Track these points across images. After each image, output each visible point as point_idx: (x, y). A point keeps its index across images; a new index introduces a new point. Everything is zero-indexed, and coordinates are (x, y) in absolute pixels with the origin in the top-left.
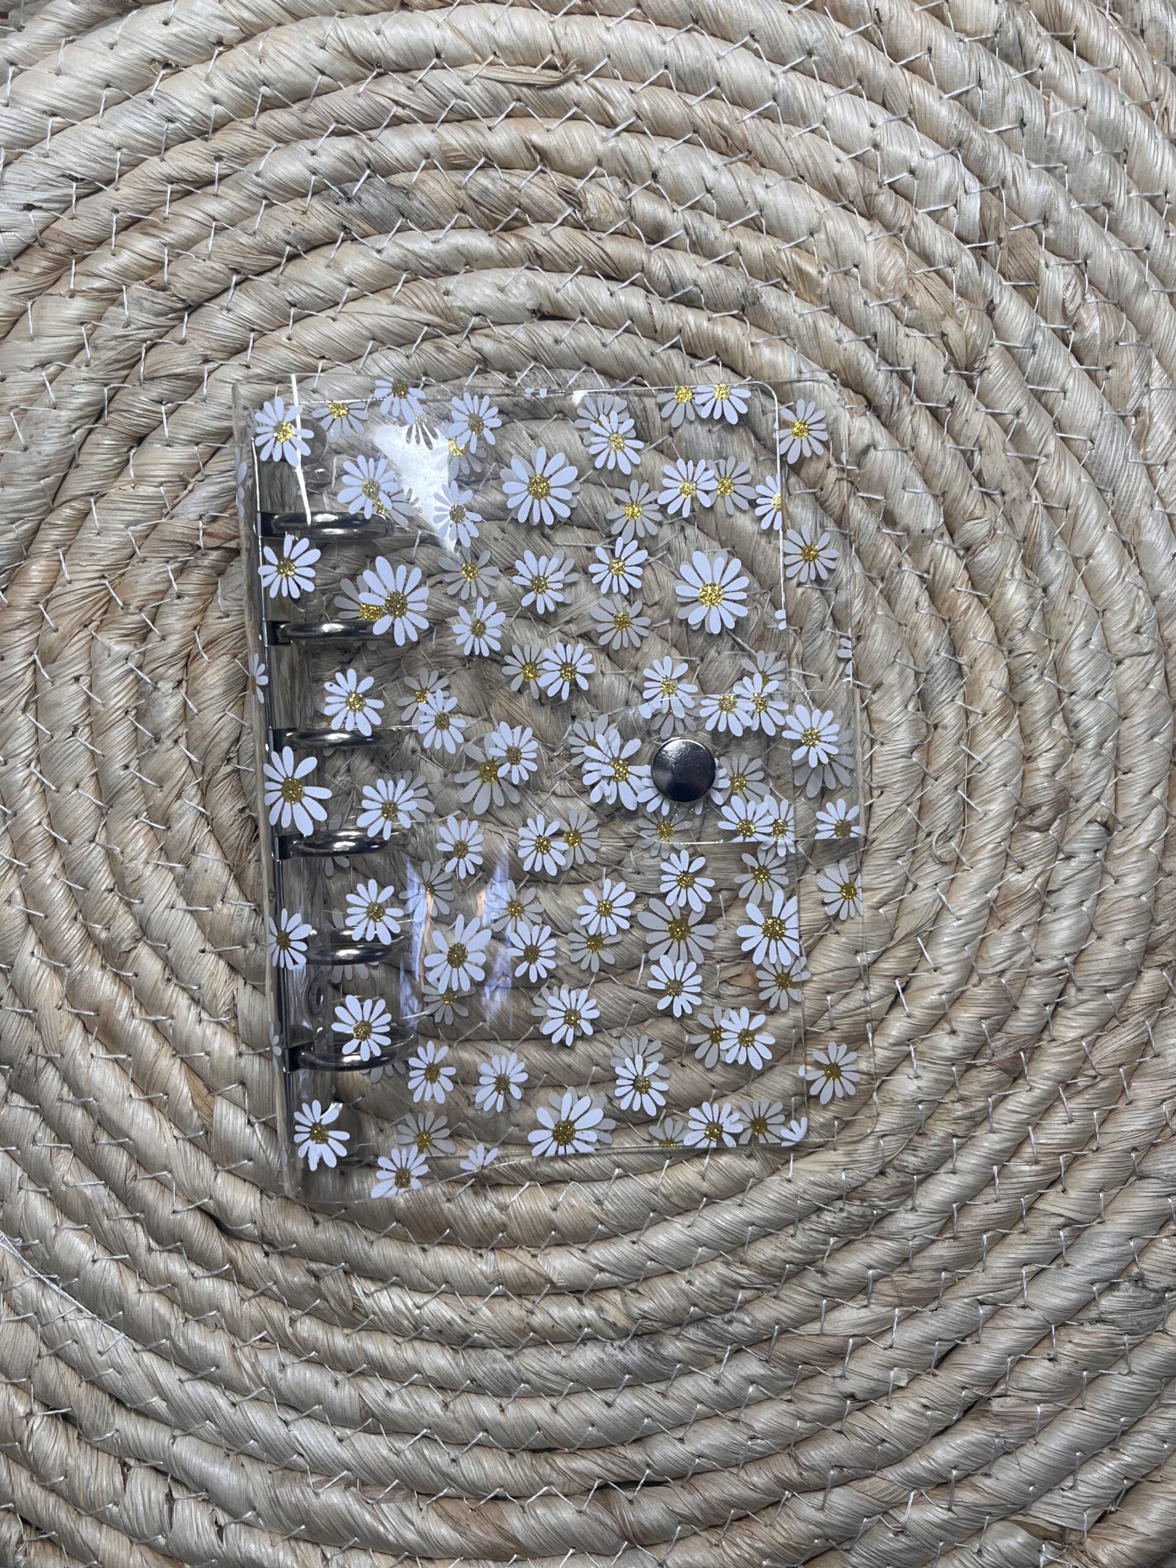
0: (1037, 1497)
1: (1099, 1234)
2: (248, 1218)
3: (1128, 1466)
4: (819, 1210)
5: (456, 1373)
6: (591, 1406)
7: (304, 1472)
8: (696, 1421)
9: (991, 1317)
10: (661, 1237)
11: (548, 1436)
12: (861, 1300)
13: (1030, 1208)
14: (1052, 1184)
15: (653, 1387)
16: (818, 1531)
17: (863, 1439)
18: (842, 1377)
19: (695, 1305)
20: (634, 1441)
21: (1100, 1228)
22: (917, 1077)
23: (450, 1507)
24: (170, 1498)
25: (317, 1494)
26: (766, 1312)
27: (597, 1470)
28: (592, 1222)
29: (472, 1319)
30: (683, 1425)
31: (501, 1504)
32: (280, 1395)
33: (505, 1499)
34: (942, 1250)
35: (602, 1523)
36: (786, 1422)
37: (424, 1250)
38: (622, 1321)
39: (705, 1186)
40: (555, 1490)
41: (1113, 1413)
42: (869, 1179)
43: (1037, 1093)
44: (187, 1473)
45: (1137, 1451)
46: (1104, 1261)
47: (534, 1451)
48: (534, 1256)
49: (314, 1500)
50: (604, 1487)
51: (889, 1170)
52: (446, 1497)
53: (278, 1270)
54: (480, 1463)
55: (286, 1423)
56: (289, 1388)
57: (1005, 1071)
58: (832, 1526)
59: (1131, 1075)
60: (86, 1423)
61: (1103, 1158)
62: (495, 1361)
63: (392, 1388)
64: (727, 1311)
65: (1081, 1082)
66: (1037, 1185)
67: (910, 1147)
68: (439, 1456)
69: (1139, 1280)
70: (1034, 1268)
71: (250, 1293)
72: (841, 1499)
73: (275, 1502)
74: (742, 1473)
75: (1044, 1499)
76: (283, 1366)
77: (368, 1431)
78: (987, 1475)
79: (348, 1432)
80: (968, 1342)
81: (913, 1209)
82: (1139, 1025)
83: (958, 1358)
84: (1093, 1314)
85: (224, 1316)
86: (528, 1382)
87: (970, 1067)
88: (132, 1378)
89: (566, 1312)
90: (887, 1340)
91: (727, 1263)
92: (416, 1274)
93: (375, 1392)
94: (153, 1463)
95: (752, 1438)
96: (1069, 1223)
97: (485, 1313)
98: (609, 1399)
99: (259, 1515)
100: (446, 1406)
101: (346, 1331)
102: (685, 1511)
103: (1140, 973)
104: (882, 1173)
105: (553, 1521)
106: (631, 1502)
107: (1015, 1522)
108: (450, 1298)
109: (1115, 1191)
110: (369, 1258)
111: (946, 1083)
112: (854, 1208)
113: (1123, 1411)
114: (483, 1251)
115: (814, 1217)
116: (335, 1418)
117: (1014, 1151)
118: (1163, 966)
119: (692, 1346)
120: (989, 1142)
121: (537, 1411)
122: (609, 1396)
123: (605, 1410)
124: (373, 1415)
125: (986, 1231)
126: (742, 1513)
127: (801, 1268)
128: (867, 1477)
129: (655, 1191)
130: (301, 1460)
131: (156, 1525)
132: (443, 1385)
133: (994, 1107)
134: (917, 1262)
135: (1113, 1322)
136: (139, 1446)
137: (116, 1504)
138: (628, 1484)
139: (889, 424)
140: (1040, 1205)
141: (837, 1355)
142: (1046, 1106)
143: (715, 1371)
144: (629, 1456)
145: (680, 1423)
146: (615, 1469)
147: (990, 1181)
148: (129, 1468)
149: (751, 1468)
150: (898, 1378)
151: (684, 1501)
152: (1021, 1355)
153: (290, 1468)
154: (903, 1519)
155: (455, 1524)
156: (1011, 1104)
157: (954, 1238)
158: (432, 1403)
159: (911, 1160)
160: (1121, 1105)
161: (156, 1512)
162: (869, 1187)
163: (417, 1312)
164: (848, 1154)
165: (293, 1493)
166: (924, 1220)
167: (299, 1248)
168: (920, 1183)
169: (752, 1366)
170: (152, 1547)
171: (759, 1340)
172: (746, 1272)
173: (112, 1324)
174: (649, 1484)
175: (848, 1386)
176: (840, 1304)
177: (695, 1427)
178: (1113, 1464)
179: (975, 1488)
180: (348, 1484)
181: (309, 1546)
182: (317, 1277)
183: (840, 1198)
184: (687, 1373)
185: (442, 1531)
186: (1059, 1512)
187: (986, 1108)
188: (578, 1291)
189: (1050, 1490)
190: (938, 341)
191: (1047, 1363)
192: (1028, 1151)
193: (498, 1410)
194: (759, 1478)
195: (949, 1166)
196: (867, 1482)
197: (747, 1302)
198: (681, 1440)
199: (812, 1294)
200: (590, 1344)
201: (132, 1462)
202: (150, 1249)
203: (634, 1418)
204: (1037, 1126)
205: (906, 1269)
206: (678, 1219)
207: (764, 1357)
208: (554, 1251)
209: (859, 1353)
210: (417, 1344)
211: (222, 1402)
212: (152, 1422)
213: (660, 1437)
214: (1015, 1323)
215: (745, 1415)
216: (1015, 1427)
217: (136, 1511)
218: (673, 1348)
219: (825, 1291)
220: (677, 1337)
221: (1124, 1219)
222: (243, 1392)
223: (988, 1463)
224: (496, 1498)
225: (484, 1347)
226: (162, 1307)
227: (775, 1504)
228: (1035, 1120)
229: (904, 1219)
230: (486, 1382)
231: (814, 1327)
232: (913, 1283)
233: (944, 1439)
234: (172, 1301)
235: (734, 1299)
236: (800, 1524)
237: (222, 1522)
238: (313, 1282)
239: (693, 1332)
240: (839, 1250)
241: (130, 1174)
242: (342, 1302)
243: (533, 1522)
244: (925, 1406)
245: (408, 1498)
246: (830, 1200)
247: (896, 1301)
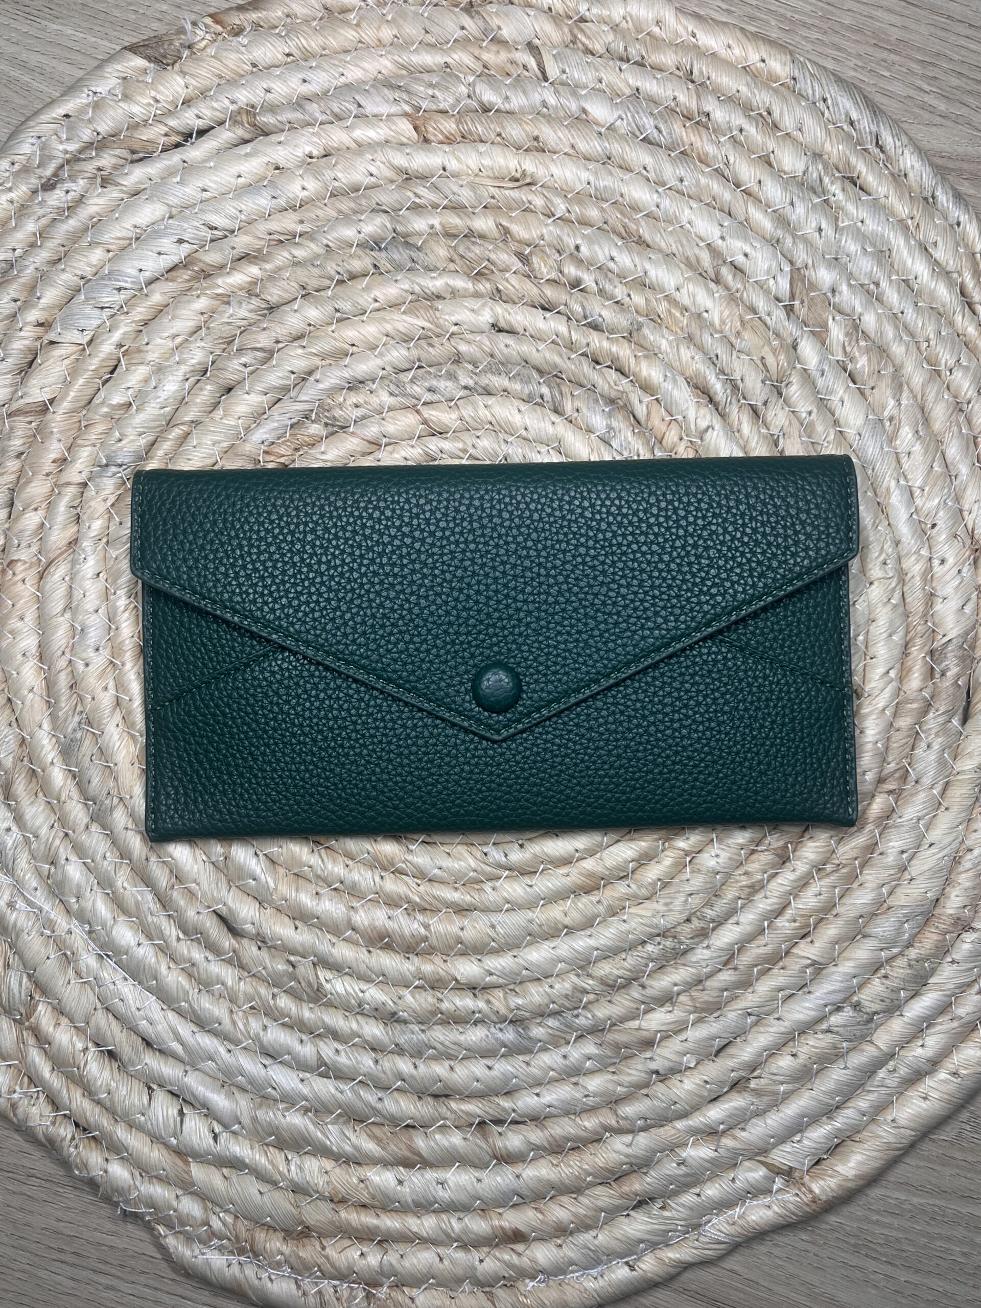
0: (775, 1146)
1: (834, 973)
2: (249, 920)
3: (838, 1129)
4: (644, 943)
5: (386, 1039)
6: (478, 1068)
7: (275, 1100)
8: (549, 1082)
9: (756, 1024)
10: (534, 954)
11: (446, 1086)
12: (668, 1007)
13: (787, 953)
14: (804, 937)
15: (521, 1058)
16: (626, 1160)
17: (662, 1101)
18: (651, 1059)
19: (553, 1002)
20: (505, 1094)
21: (834, 969)
22: (717, 856)
23: (377, 1131)
24: (181, 1113)
25: (284, 1116)
26: (602, 1011)
27: (478, 1111)
28: (487, 940)
29: (400, 1002)
30: (539, 1084)
31: (411, 1130)
32: (262, 1046)
33: (414, 1127)
34: (726, 977)
35: (480, 1147)
36: (611, 1086)
37: (369, 952)
38: (503, 1011)
39: (567, 921)
40: (448, 1123)
41: (831, 1094)
42: (679, 924)
43: (798, 873)
44: (195, 1096)
45: (845, 1120)
46: (835, 991)
47: (436, 1096)
48: (445, 961)
49: (282, 1120)
50: (482, 1123)
51: (694, 919)
52: (373, 1123)
53: (267, 961)
54: (397, 1102)
55: (265, 1066)
56: (269, 1042)
57: (777, 855)
58: (637, 1157)
59: (863, 866)
60: (125, 1058)
61: (840, 922)
62: (413, 1033)
63: (340, 1047)
64: (576, 1008)
65: (829, 867)
66: (794, 936)
67: (709, 904)
68: (370, 1096)
69: (857, 1006)
70: (788, 992)
71: (246, 974)
72: (643, 1141)
73: (255, 1119)
74: (578, 1119)
75: (780, 1147)
76: (265, 1028)
77: (321, 1075)
78: (743, 1129)
79: (308, 1075)
80: (738, 1040)
81: (708, 947)
82: (872, 831)
83: (731, 1050)
84: (824, 1026)
85: (227, 988)
86: (435, 1048)
87: (753, 852)
88: (160, 1028)
89: (466, 1002)
90: (682, 1037)
91: (578, 975)
92: (363, 967)
93: (327, 1050)
94: (170, 1088)
95: (586, 1096)
96: (814, 963)
97: (409, 998)
98: (490, 1064)
99: (243, 1127)
100: (376, 1062)
101: (311, 1005)
102: (538, 1142)
103: (873, 796)
104: (688, 920)
105: (446, 1144)
106: (500, 1134)
107: (759, 1161)
108: (385, 987)
109: (846, 944)
110: (331, 954)
111: (737, 861)
112: (669, 943)
113: (838, 1092)
114: (411, 956)
115: (640, 948)
116: (300, 1065)
117: (779, 912)
118: (890, 792)
119: (550, 1031)
120: (763, 904)
121: (440, 1069)
122: (489, 1062)
123: (487, 1071)
124: (326, 1065)
125: (756, 966)
126: (576, 1145)
127: (627, 983)
128: (662, 1126)
129: (531, 921)
130: (273, 1092)
131: (171, 1130)
132: (375, 1048)
133: (768, 881)
134: (709, 984)
135: (837, 1033)
136: (161, 1076)
137: (143, 1115)
138: (499, 1122)
139: (723, 416)
140: (795, 950)
141: (648, 1044)
142: (804, 883)
143: (564, 1050)
144: (501, 1103)
145: (538, 1083)
146: (491, 1111)
147: (761, 931)
148: (153, 1090)
149: (584, 1116)
150: (688, 1061)
151: (536, 1136)
152: (774, 1051)
153: (265, 1097)
154: (684, 1155)
155: (378, 1141)
156: (779, 880)
157: (735, 969)
158: (366, 1061)
159: (709, 913)
160: (855, 885)
161: (171, 1121)
162: (679, 929)
163: (361, 995)
164: (667, 904)
165: (267, 1115)
166: (714, 955)
167: (283, 944)
168: (714, 929)
169: (589, 1047)
170: (167, 1145)
171: (596, 1030)
172: (591, 982)
173: (149, 990)
174: (515, 1122)
175: (653, 1066)
176: (653, 1009)
177: (548, 1086)
178: (828, 1127)
179: (735, 1138)
180: (306, 1110)
181: (277, 1151)
182: (294, 966)
183: (659, 935)
184: (544, 1049)
185: (370, 1146)
186: (789, 1156)
187: (762, 880)
188: (473, 988)
189: (784, 1142)
190: (759, 362)
191: (790, 1058)
192: (789, 913)
193: (412, 1067)
194: (590, 1123)
195: (735, 919)
196: (662, 1129)
197: (590, 1003)
198: (538, 1095)
199: (635, 1000)
200: (479, 1025)
201: (155, 1087)
202: (178, 939)
203: (507, 1078)
204: (796, 896)
205: (700, 987)
206: (547, 943)
207: (599, 1042)
208: (462, 960)
209: (663, 1044)
210: (359, 1017)
211: (222, 1050)
212: (171, 1059)
213: (524, 1092)
214: (772, 1030)
215: (582, 1080)
216: (765, 1099)
217: (157, 1120)
218: (537, 1032)
219: (642, 998)
220: (539, 1024)
221: (851, 964)
222: (237, 1043)
223: (746, 1121)
224: (407, 1126)
225: (405, 1022)
226: (183, 981)
227: (598, 1141)
228: (796, 891)
229: (701, 954)
230: (406, 1047)
231: (635, 1024)
232: (705, 997)
233: (717, 1104)
234: (190, 976)
235: (581, 1001)
236: (614, 1155)
237: (217, 1130)
238: (291, 969)
239: (551, 1022)
240: (655, 972)
241: (170, 884)
242: (310, 984)
243: (432, 1144)
244: (706, 1082)
245: (346, 1123)
246: (652, 936)
247: (692, 1009)
